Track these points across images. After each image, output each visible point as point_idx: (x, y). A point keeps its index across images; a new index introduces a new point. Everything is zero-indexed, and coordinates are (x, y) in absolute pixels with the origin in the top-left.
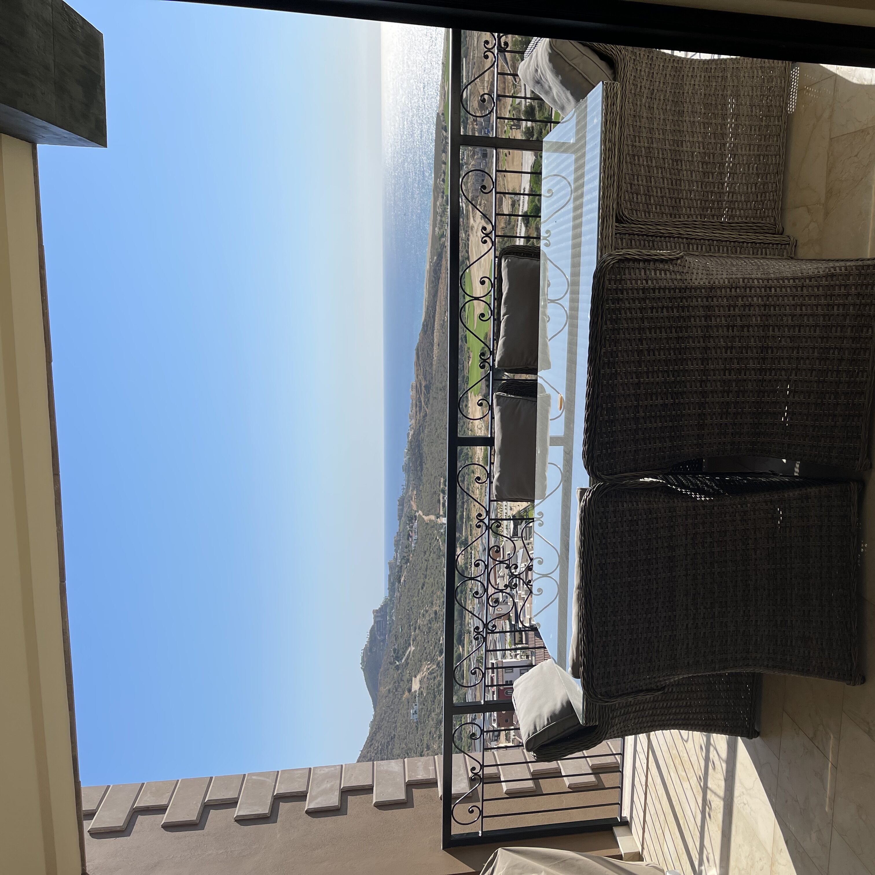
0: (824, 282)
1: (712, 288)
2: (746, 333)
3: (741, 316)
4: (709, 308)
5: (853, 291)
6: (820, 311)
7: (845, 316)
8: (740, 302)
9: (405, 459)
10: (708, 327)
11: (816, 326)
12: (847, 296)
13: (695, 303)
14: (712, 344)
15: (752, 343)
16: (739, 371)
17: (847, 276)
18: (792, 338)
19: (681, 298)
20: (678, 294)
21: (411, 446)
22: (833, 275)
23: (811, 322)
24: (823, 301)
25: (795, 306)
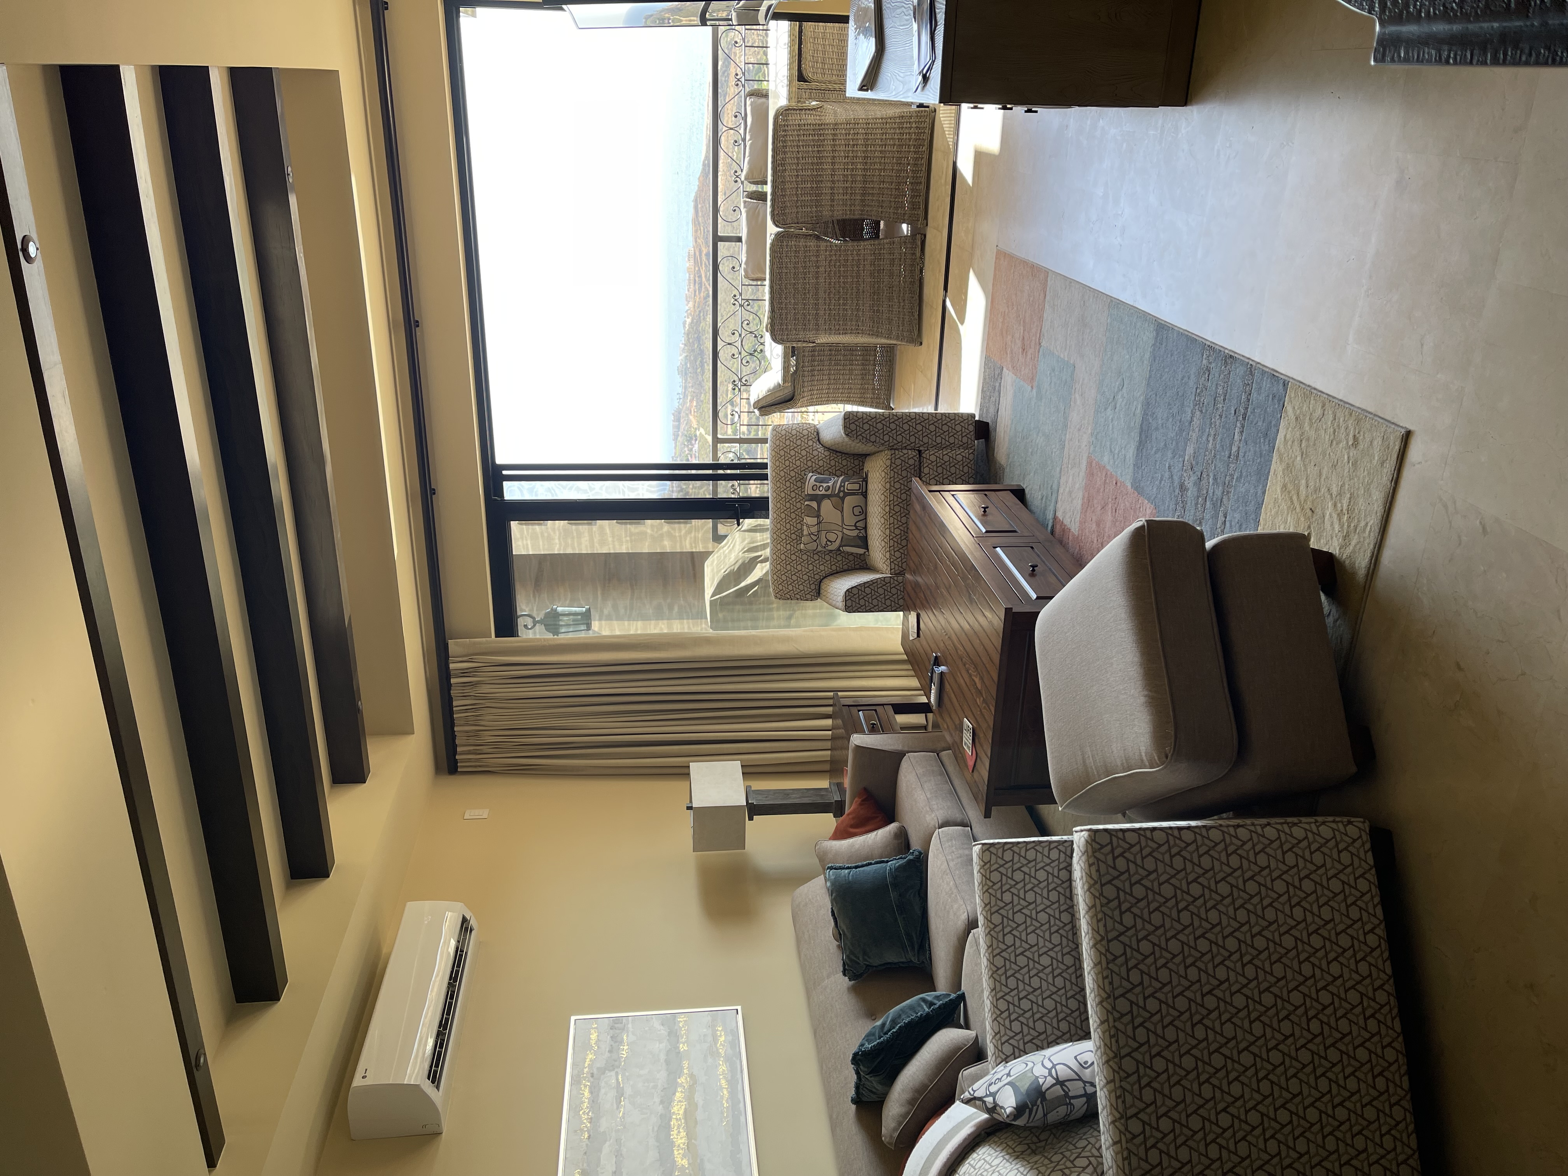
0: (898, 121)
1: (836, 124)
2: (855, 149)
3: (853, 140)
4: (834, 135)
5: (914, 125)
6: (896, 137)
7: (910, 140)
8: (852, 132)
9: (679, 358)
10: (834, 145)
11: (894, 145)
12: (911, 128)
13: (826, 132)
14: (837, 154)
15: (859, 154)
16: (852, 170)
17: (911, 117)
18: (881, 152)
19: (820, 130)
20: (817, 127)
21: (688, 340)
22: (903, 117)
23: (891, 142)
24: (898, 131)
25: (883, 134)
